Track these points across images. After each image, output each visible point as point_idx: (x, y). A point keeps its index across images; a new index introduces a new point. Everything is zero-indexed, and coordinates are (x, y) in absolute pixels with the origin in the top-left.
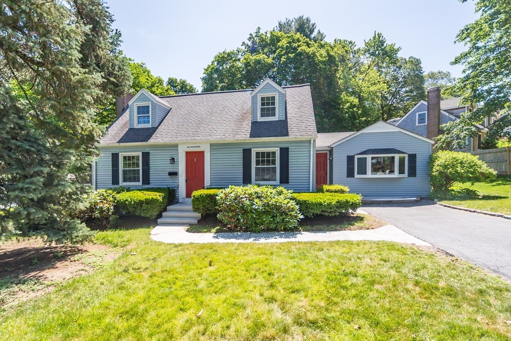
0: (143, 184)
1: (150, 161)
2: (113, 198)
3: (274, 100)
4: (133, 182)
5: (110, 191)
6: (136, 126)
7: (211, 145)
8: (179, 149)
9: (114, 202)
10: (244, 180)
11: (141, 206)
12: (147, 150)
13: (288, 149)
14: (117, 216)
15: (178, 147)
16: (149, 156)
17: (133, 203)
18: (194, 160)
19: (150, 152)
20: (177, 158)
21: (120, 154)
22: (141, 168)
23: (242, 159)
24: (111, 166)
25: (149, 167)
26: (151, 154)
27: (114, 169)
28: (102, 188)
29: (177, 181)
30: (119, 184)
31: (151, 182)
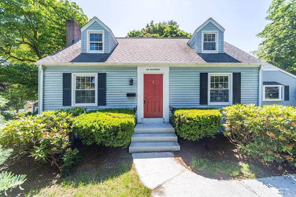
0: (99, 105)
1: (107, 82)
2: (67, 122)
3: (215, 37)
4: (87, 103)
5: (63, 114)
6: (89, 51)
7: (171, 68)
8: (138, 71)
9: (70, 128)
10: (200, 101)
11: (116, 135)
12: (103, 71)
13: (240, 74)
14: (76, 151)
15: (137, 69)
16: (106, 76)
17: (103, 131)
18: (152, 82)
19: (107, 73)
20: (136, 80)
21: (73, 74)
22: (96, 89)
23: (199, 82)
24: (62, 87)
25: (106, 88)
26: (107, 75)
27: (65, 89)
28: (51, 110)
29: (136, 102)
30: (71, 105)
31: (107, 103)
